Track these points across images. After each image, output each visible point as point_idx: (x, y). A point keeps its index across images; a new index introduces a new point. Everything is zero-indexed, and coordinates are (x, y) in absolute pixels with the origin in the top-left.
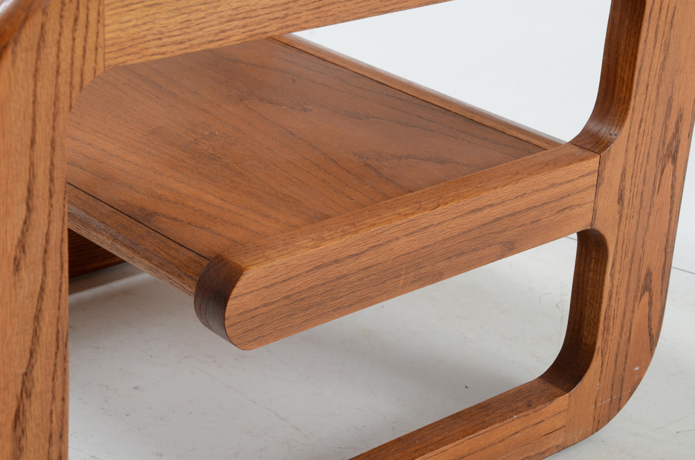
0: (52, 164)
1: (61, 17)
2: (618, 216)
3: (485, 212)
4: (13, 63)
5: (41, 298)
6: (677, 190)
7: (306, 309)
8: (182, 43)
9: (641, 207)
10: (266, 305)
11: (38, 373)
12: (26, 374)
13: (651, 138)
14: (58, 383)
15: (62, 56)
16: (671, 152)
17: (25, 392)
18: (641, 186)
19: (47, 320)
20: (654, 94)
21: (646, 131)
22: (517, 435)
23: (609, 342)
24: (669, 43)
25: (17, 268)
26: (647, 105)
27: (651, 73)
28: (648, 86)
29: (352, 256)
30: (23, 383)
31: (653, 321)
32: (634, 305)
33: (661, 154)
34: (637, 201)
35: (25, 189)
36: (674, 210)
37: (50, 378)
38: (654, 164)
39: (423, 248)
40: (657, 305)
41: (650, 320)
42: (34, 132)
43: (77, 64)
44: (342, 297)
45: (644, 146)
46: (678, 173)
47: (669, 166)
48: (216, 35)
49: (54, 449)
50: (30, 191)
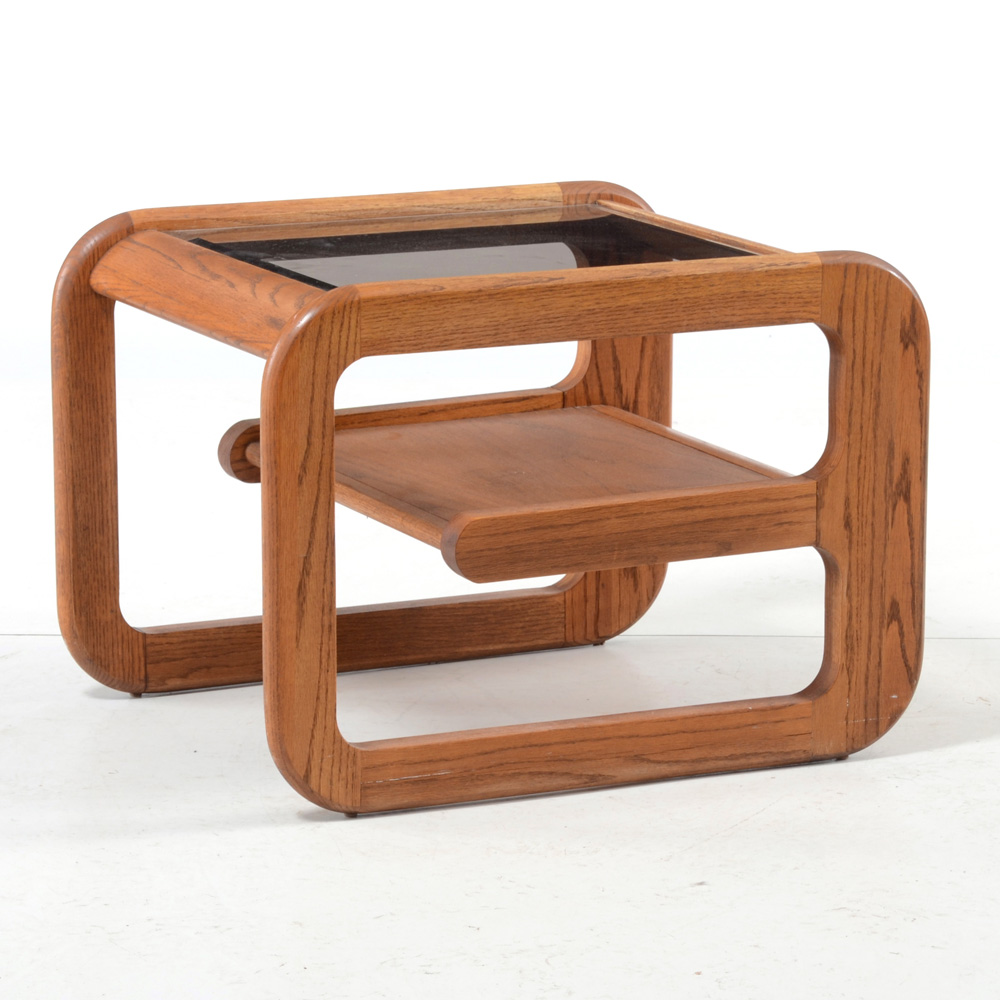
0: (325, 416)
1: (332, 322)
2: (847, 541)
3: (696, 511)
4: (301, 348)
5: (316, 506)
6: (916, 528)
7: (527, 561)
8: (416, 345)
9: (874, 537)
10: (490, 549)
11: (314, 559)
12: (306, 558)
13: (875, 475)
14: (328, 570)
15: (332, 346)
16: (901, 491)
17: (305, 571)
18: (870, 517)
19: (320, 523)
20: (870, 435)
21: (868, 468)
22: (755, 727)
23: (855, 662)
24: (879, 393)
25: (300, 482)
26: (864, 443)
27: (864, 416)
28: (862, 427)
29: (565, 525)
30: (304, 563)
31: (907, 653)
32: (881, 632)
33: (889, 491)
34: (868, 531)
35: (306, 429)
36: (916, 547)
37: (322, 565)
38: (883, 499)
39: (635, 531)
40: (910, 637)
41: (903, 650)
42: (313, 393)
43: (342, 352)
44: (558, 557)
45: (867, 480)
46: (915, 512)
47: (901, 505)
48: (442, 342)
49: (325, 618)
50: (310, 432)
